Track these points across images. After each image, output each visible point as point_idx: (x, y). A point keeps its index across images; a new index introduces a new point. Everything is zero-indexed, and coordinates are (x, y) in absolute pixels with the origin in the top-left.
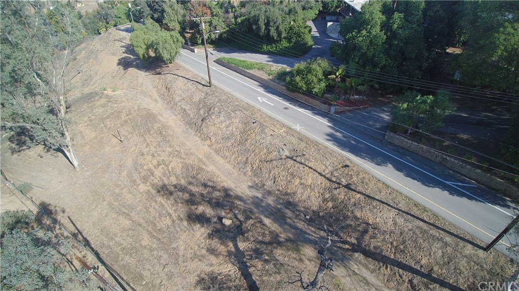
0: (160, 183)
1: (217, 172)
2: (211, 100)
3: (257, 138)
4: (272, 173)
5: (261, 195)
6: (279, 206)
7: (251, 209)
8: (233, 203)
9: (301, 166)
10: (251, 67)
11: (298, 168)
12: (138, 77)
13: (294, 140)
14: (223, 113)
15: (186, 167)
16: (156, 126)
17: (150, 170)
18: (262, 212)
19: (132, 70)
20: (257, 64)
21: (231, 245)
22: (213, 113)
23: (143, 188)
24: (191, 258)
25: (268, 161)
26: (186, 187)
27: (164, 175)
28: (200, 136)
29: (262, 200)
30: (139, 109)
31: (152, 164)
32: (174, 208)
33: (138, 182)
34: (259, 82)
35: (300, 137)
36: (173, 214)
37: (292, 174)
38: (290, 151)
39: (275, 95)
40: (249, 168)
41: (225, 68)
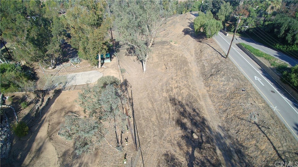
0: (173, 97)
1: (205, 107)
2: (223, 66)
3: (240, 101)
4: (239, 127)
5: (224, 135)
6: (231, 149)
7: (213, 139)
8: (204, 129)
9: (263, 134)
10: (261, 55)
11: (260, 134)
12: (189, 40)
13: (267, 115)
14: (226, 76)
15: (189, 96)
16: (186, 68)
17: (172, 88)
18: (219, 145)
19: (188, 36)
20: (266, 55)
21: (191, 149)
22: (219, 74)
23: (165, 94)
24: (168, 141)
25: (240, 118)
26: (184, 106)
27: (177, 94)
28: (205, 83)
29: (222, 138)
30: (182, 56)
31: (174, 85)
32: (173, 112)
33: (164, 91)
34: (261, 67)
35: (273, 116)
36: (171, 115)
37: (252, 135)
38: (259, 121)
39: (270, 80)
40: (224, 115)
41: (241, 50)
